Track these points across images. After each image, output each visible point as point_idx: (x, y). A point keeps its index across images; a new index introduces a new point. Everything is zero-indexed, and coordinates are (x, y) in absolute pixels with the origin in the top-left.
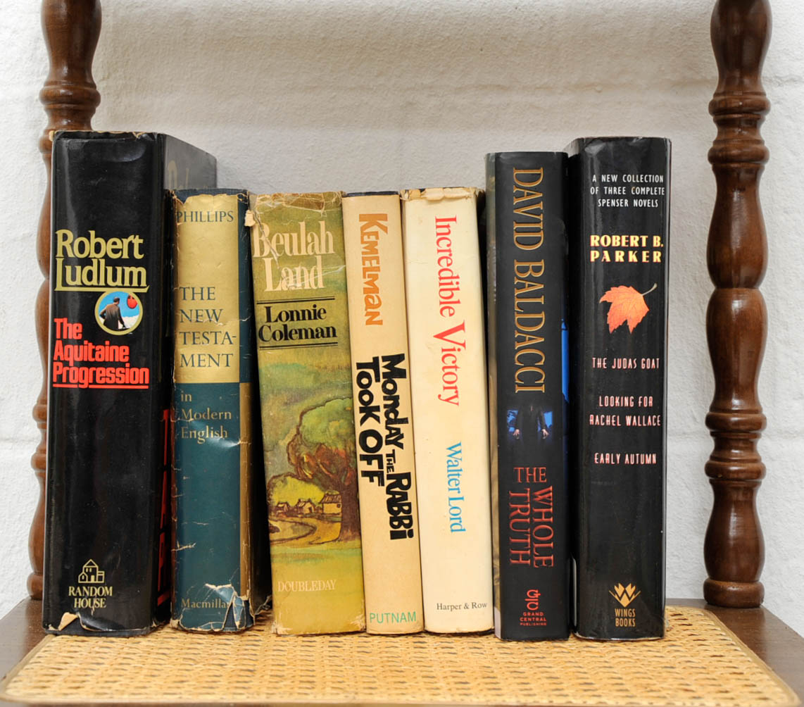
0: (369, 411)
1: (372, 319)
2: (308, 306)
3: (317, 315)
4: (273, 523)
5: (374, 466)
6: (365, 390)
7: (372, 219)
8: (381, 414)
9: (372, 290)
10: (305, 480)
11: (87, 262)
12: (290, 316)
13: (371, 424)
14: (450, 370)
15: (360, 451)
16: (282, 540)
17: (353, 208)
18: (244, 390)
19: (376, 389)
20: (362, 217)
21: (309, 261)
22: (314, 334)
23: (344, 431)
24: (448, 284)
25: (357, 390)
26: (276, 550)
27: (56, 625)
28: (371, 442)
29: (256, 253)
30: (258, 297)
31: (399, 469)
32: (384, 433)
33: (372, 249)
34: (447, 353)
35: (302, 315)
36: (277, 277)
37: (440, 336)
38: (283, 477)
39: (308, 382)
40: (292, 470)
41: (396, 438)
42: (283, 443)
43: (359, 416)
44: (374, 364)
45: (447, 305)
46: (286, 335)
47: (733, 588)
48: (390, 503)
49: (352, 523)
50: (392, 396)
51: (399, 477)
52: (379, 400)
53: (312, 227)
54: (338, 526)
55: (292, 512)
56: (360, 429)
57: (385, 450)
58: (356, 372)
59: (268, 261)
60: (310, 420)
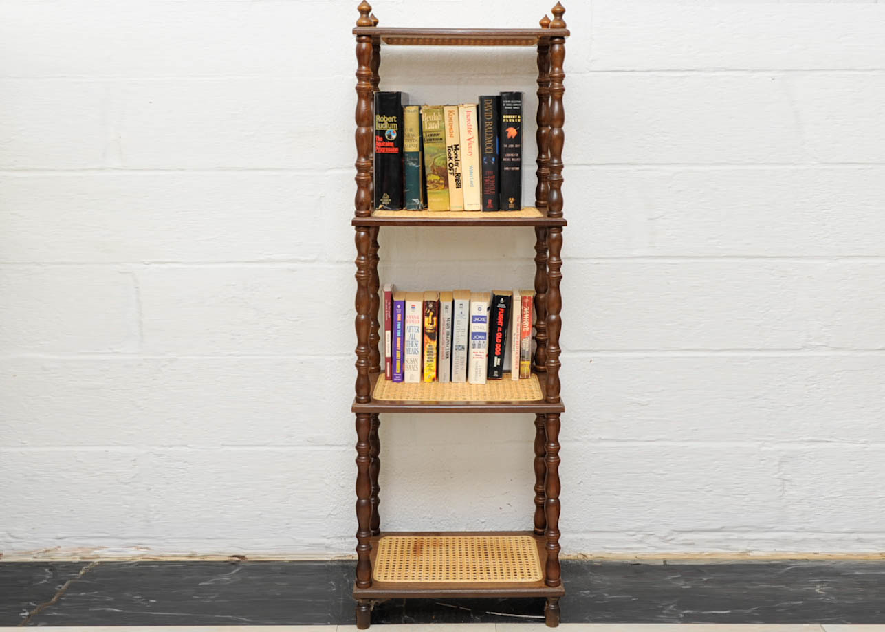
0: (450, 158)
1: (451, 136)
2: (436, 133)
3: (438, 135)
4: (428, 185)
5: (452, 171)
6: (450, 153)
7: (451, 112)
8: (453, 159)
9: (451, 129)
10: (435, 175)
11: (383, 123)
12: (431, 135)
13: (451, 161)
14: (470, 148)
15: (448, 168)
16: (430, 189)
17: (446, 109)
18: (420, 153)
19: (452, 153)
20: (449, 111)
21: (436, 122)
22: (437, 140)
23: (445, 163)
24: (469, 127)
25: (447, 153)
26: (428, 191)
27: (378, 207)
28: (451, 165)
29: (423, 120)
30: (423, 130)
31: (458, 172)
32: (454, 163)
33: (451, 119)
34: (469, 144)
35: (434, 135)
36: (428, 126)
37: (468, 140)
38: (430, 174)
39: (436, 151)
40: (431, 172)
41: (457, 165)
42: (430, 166)
43: (448, 159)
44: (452, 147)
45: (469, 132)
46: (430, 140)
47: (542, 202)
48: (456, 180)
49: (446, 185)
50: (456, 154)
51: (458, 174)
52: (453, 155)
53: (437, 114)
54: (443, 186)
55: (432, 182)
56: (448, 163)
57: (455, 167)
58: (447, 149)
59: (426, 123)
60: (436, 160)
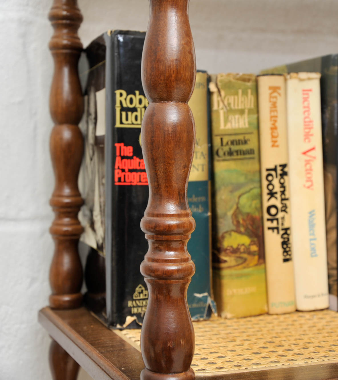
0: (272, 194)
1: (274, 144)
2: (241, 137)
3: (245, 142)
4: (223, 257)
5: (274, 224)
6: (270, 183)
7: (274, 89)
8: (278, 195)
9: (274, 128)
10: (240, 233)
11: (134, 110)
12: (232, 143)
13: (273, 201)
14: (309, 171)
15: (266, 216)
16: (230, 267)
17: (265, 83)
18: (209, 183)
19: (276, 182)
20: (270, 88)
21: (242, 112)
22: (244, 153)
23: (258, 205)
24: (308, 125)
25: (265, 183)
26: (225, 273)
28: (273, 211)
29: (215, 107)
30: (215, 131)
31: (286, 226)
32: (279, 206)
33: (274, 105)
34: (308, 162)
35: (238, 142)
36: (226, 121)
37: (305, 153)
38: (229, 232)
39: (242, 180)
40: (234, 228)
41: (285, 209)
42: (230, 213)
43: (266, 197)
44: (275, 169)
45: (307, 136)
46: (230, 153)
48: (283, 243)
49: (262, 255)
50: (282, 185)
51: (286, 229)
52: (277, 189)
53: (245, 93)
54: (256, 258)
55: (235, 251)
56: (266, 205)
57: (280, 215)
58: (264, 173)
59: (221, 113)
60: (244, 200)
